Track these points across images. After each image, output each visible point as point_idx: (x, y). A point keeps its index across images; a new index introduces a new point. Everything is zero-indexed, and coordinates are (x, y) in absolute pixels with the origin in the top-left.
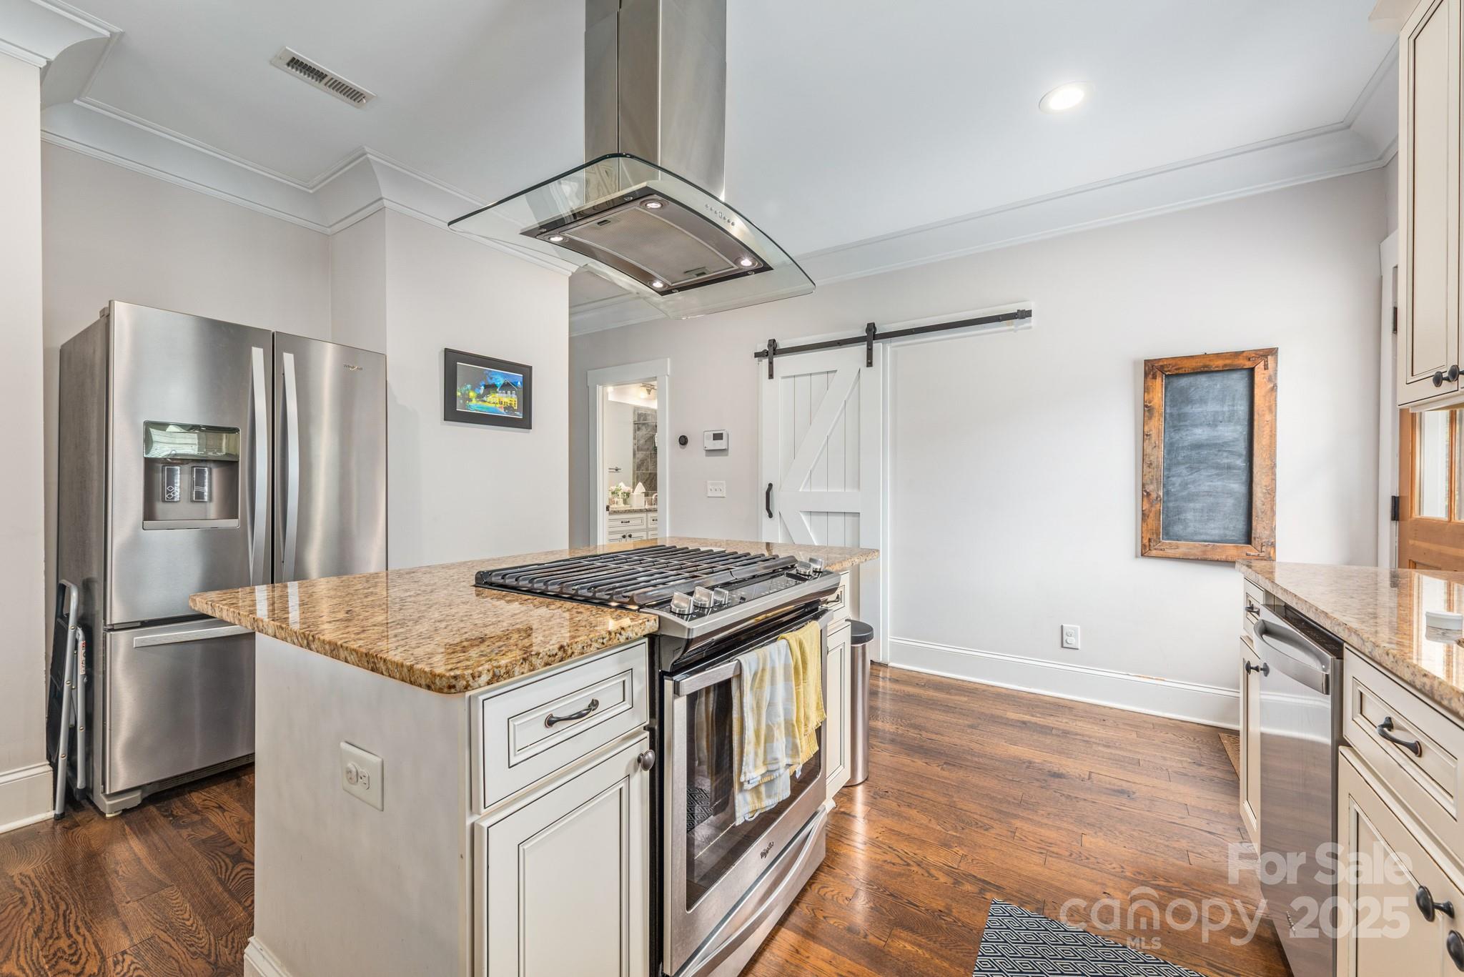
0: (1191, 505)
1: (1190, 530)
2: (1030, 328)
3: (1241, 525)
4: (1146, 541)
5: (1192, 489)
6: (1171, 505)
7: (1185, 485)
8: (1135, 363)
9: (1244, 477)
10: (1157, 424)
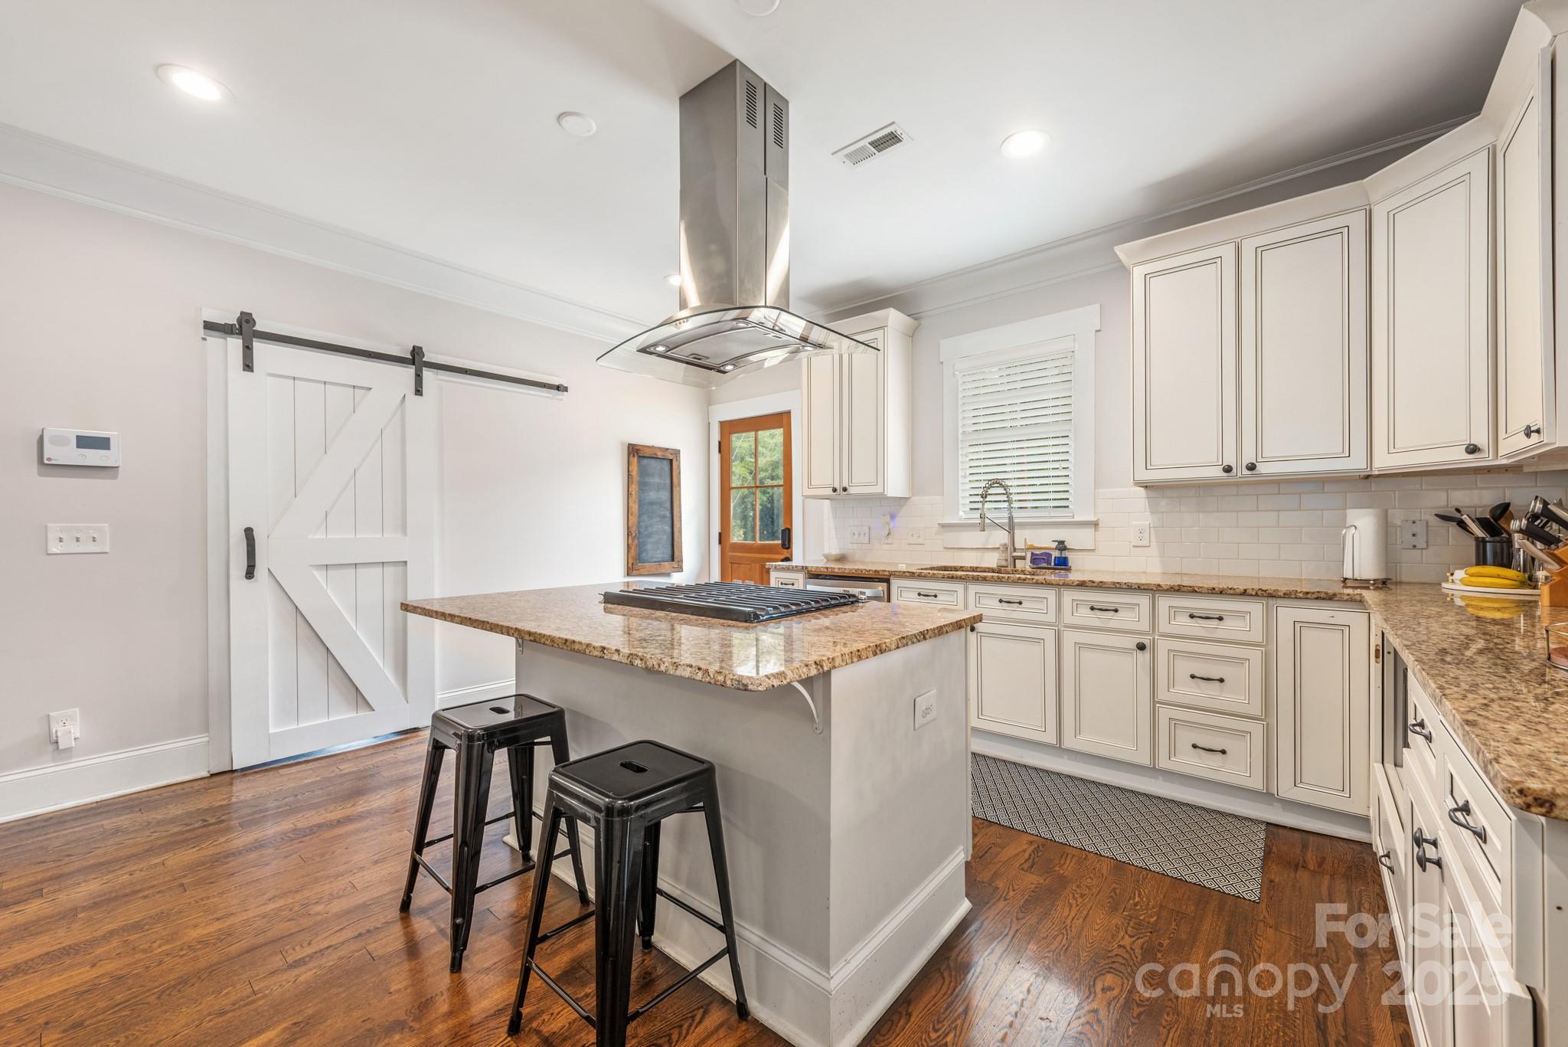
0: (650, 540)
1: (649, 555)
2: (561, 400)
3: (669, 551)
4: (630, 565)
5: (650, 530)
6: (641, 540)
7: (646, 527)
8: (622, 444)
9: (670, 523)
10: (634, 488)
